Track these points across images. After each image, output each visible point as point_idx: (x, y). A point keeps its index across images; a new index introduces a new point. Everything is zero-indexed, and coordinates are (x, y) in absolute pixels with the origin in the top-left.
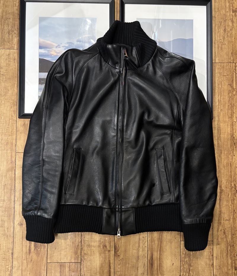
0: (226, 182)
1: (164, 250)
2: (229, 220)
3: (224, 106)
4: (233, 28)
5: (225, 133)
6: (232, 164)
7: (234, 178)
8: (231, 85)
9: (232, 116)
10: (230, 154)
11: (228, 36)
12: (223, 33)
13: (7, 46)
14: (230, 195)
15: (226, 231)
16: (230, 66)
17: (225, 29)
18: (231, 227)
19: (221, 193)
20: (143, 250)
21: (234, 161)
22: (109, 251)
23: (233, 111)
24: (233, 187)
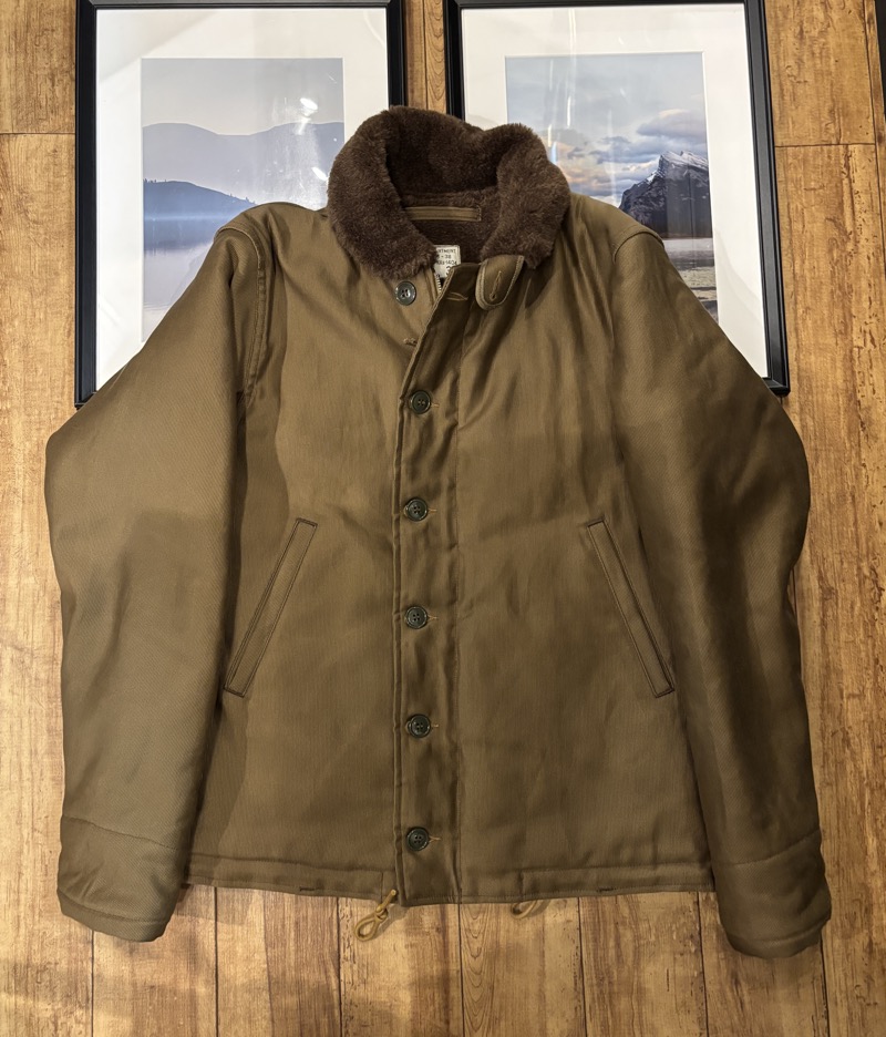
0: (842, 562)
2: (861, 696)
3: (816, 294)
4: (829, 26)
5: (827, 386)
6: (856, 495)
7: (868, 547)
8: (836, 221)
9: (846, 326)
10: (850, 460)
11: (813, 54)
12: (797, 45)
13: (45, 123)
14: (859, 605)
15: (851, 735)
16: (829, 157)
17: (801, 31)
18: (869, 719)
19: (823, 600)
21: (865, 484)
23: (850, 312)
24: (865, 577)
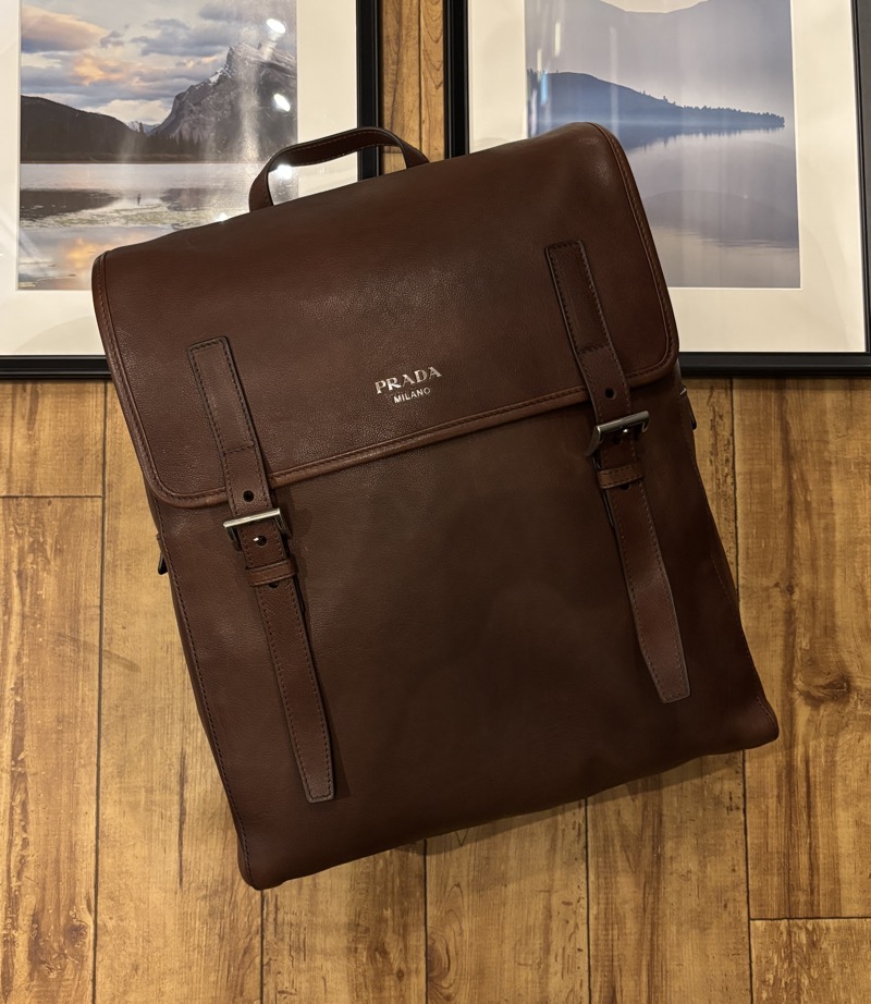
1: (672, 966)
20: (567, 969)
22: (400, 975)
